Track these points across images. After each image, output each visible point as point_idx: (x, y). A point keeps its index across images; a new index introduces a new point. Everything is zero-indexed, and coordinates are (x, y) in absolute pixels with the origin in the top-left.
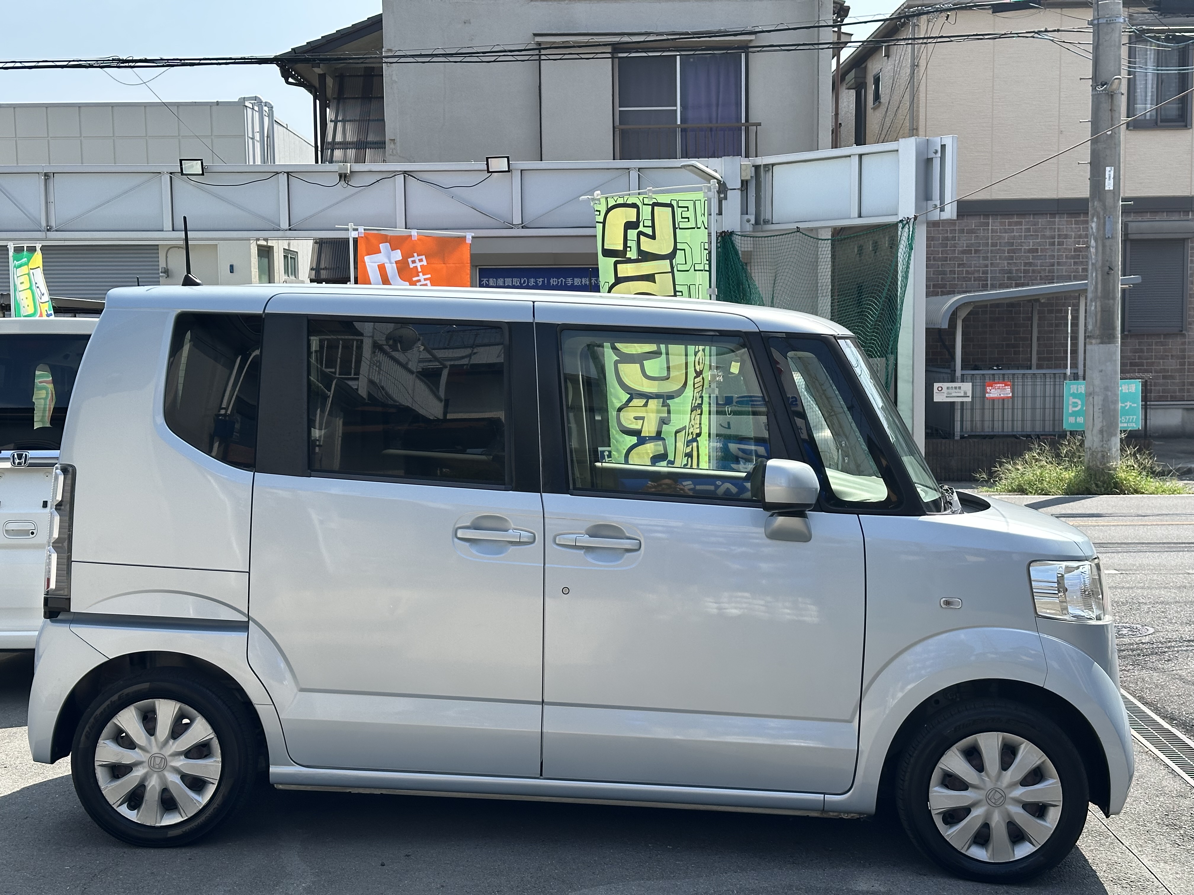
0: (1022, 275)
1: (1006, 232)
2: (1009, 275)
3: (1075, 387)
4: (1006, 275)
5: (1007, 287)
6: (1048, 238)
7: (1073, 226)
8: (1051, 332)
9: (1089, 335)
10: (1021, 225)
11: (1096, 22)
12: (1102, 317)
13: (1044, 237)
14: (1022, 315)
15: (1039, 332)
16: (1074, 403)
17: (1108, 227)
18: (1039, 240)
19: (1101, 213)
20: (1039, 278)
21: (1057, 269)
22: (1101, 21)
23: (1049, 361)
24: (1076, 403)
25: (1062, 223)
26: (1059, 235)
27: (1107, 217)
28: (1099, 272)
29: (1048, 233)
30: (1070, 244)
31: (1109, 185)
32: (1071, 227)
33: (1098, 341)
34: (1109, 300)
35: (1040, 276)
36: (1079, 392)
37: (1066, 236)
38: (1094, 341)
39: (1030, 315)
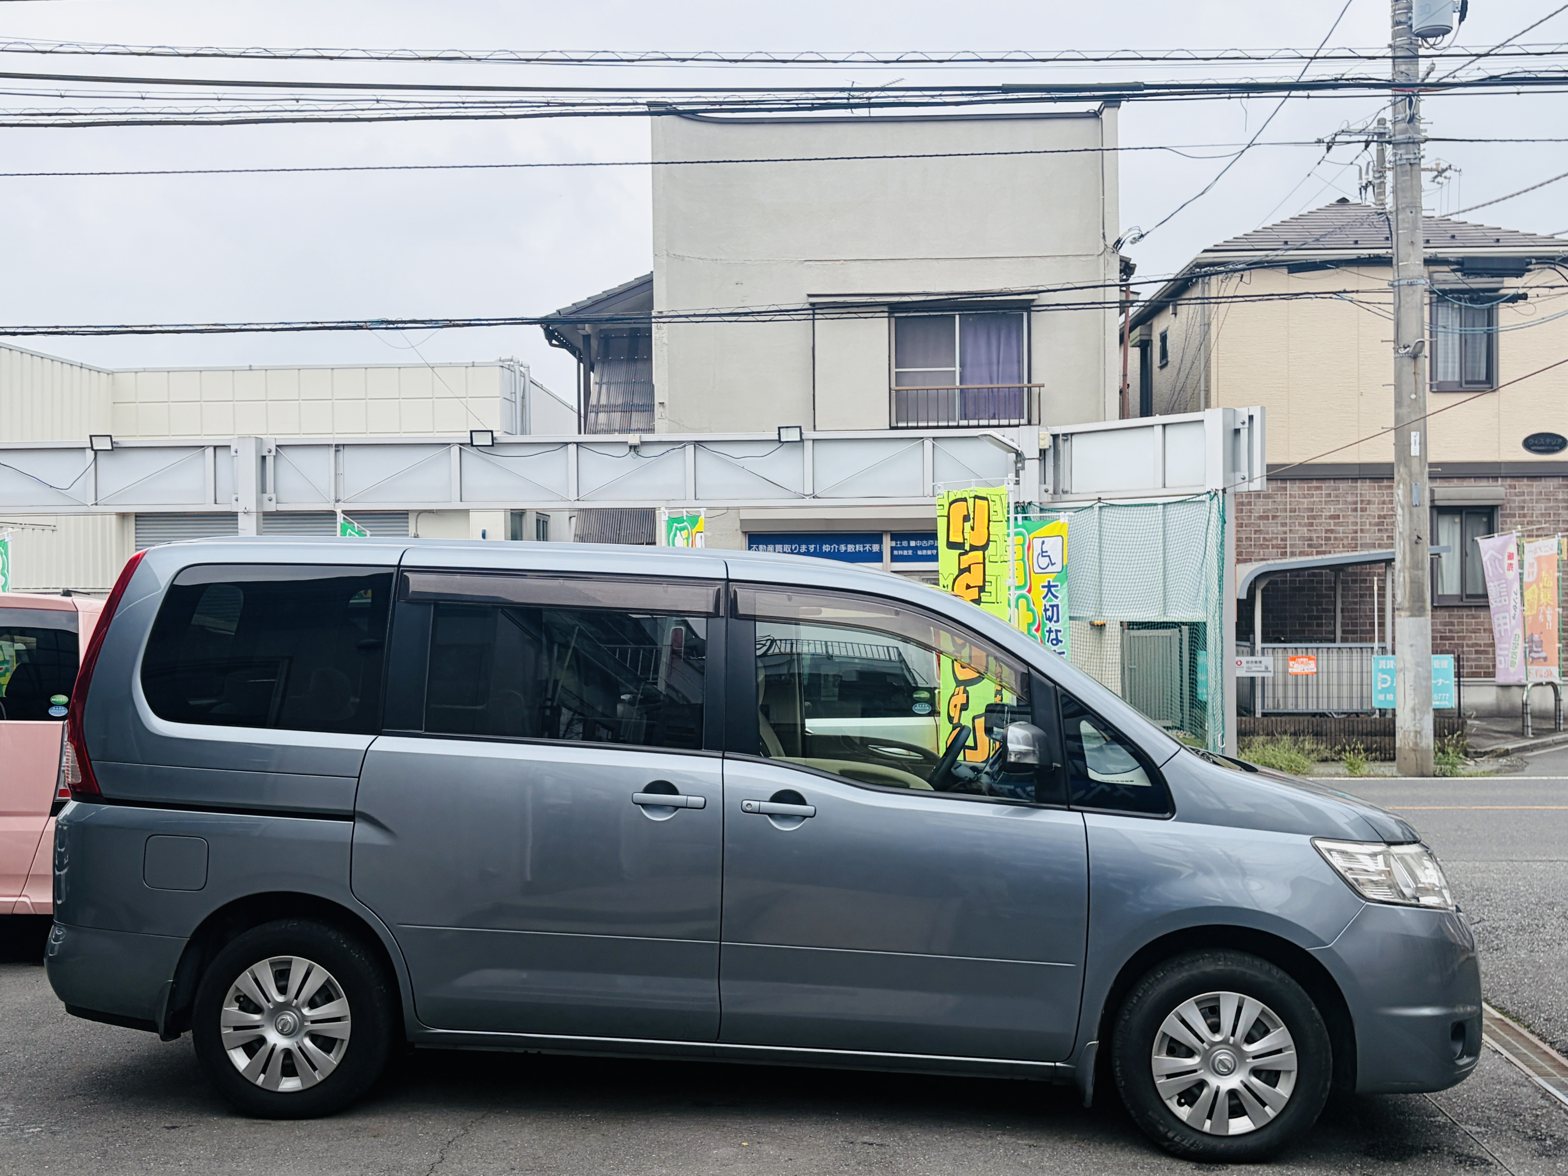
0: (1323, 542)
1: (1305, 498)
2: (1310, 542)
3: (1384, 662)
4: (1306, 543)
5: (1308, 555)
6: (1350, 503)
7: (1377, 491)
8: (1356, 603)
9: (1398, 607)
10: (1322, 490)
11: (1396, 283)
12: (1411, 588)
13: (1346, 502)
14: (1324, 585)
15: (1343, 603)
16: (1383, 679)
17: (1415, 494)
18: (1340, 506)
19: (1408, 479)
20: (1341, 546)
21: (1361, 537)
22: (1401, 282)
23: (1353, 634)
24: (1385, 679)
25: (1365, 489)
26: (1362, 501)
27: (1414, 484)
28: (1407, 541)
29: (1349, 499)
30: (1374, 510)
31: (1415, 450)
32: (1375, 494)
33: (1408, 613)
34: (1418, 570)
35: (1343, 544)
36: (1388, 667)
37: (1369, 502)
38: (1403, 614)
39: (1333, 585)
